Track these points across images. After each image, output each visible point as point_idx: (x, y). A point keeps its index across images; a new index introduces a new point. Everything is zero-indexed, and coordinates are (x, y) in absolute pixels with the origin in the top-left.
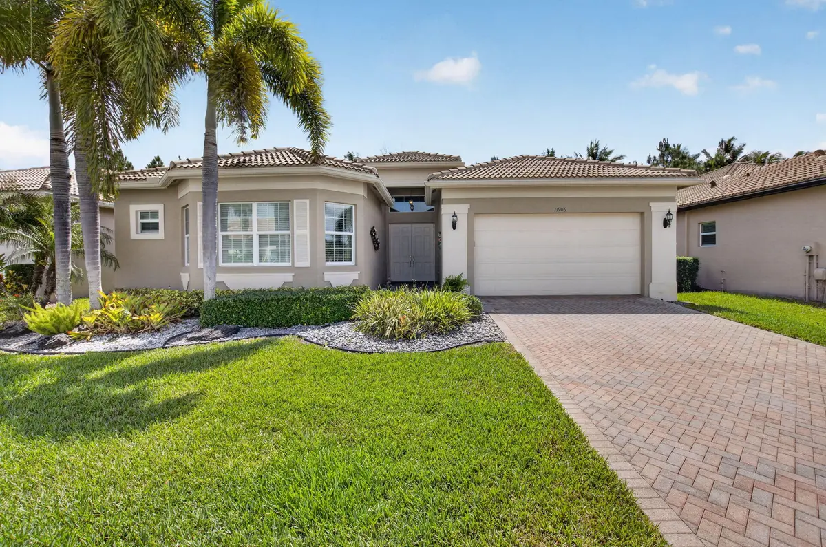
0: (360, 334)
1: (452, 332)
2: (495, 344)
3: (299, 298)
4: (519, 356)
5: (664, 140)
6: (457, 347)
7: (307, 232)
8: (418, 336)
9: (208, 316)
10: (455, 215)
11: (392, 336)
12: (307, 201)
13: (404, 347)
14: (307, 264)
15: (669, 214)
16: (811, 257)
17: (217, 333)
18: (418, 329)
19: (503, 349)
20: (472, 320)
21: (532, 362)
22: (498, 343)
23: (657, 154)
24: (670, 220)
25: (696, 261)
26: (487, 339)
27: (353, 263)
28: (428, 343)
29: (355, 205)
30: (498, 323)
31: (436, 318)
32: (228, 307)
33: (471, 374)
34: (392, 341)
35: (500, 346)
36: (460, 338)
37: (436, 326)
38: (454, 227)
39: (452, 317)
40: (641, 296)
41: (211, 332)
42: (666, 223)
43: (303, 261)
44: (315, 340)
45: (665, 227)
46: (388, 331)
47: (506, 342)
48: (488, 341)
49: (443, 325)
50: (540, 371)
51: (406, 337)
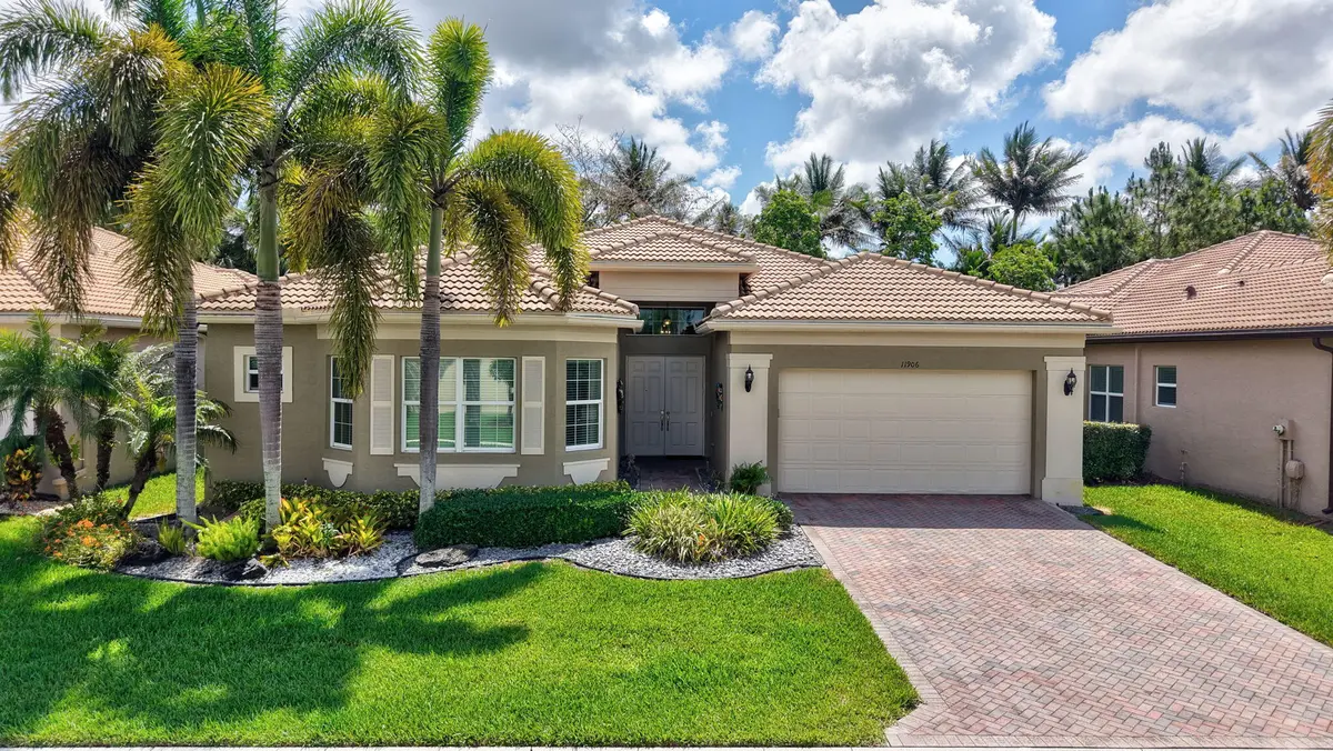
0: (644, 555)
1: (756, 554)
2: (811, 573)
3: (554, 508)
4: (838, 584)
5: (1162, 145)
6: (767, 572)
7: (541, 404)
8: (719, 559)
9: (432, 533)
10: (749, 371)
11: (688, 559)
12: (543, 359)
13: (703, 572)
14: (540, 451)
15: (1072, 375)
16: (1285, 442)
17: (458, 555)
18: (717, 551)
19: (820, 575)
20: (782, 537)
21: (850, 590)
22: (814, 569)
23: (1147, 174)
24: (1073, 385)
25: (1145, 431)
26: (801, 563)
27: (599, 445)
28: (732, 568)
29: (605, 359)
30: (815, 542)
31: (737, 537)
32: (460, 521)
33: (788, 601)
34: (688, 565)
35: (817, 572)
36: (766, 562)
37: (738, 546)
38: (748, 387)
39: (757, 535)
40: (1029, 497)
41: (449, 555)
42: (1068, 389)
43: (534, 447)
44: (589, 564)
45: (1067, 394)
46: (683, 552)
47: (824, 567)
48: (802, 566)
49: (748, 545)
50: (859, 600)
51: (705, 560)
